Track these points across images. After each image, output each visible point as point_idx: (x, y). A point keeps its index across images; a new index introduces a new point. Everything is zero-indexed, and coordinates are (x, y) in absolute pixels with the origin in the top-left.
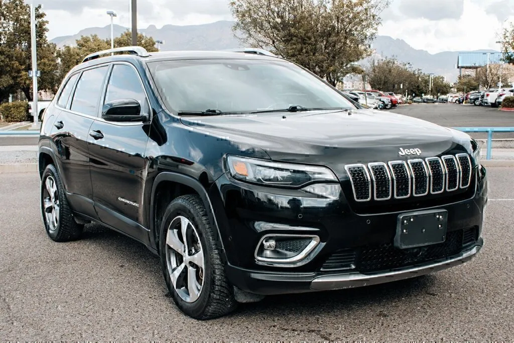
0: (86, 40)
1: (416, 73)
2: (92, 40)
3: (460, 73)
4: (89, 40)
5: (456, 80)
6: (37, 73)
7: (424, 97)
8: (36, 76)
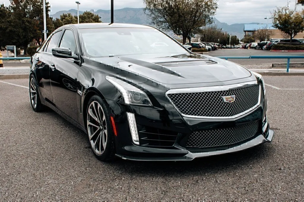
0: (65, 16)
1: (225, 33)
2: (68, 16)
3: (245, 34)
4: (67, 16)
5: (243, 37)
6: (46, 31)
7: (227, 46)
8: (46, 33)
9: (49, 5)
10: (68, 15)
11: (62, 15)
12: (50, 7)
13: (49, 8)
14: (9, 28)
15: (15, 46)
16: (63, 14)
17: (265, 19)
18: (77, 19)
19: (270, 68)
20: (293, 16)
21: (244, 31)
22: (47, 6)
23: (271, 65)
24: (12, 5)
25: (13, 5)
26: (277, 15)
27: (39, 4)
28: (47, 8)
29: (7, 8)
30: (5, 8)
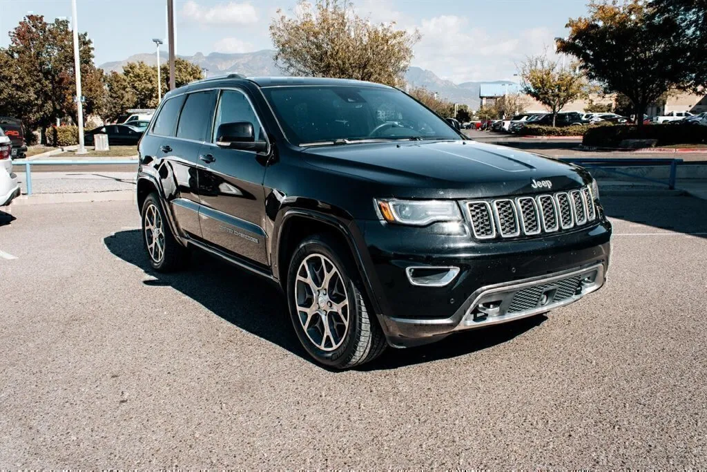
0: (132, 67)
1: (443, 101)
2: (138, 67)
3: (482, 102)
4: (136, 67)
5: (478, 109)
6: (82, 98)
8: (81, 101)
10: (137, 64)
11: (126, 65)
12: (93, 49)
16: (128, 63)
18: (157, 71)
20: (557, 73)
22: (89, 48)
25: (19, 45)
26: (528, 71)
29: (6, 51)
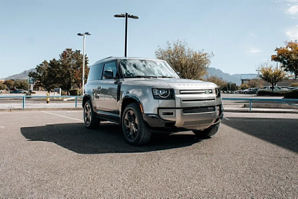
5: (241, 85)
8: (84, 79)
9: (88, 59)
13: (88, 62)
14: (58, 76)
15: (60, 89)
17: (256, 71)
19: (243, 107)
20: (273, 69)
21: (241, 80)
23: (243, 105)
24: (61, 59)
26: (261, 68)
27: (80, 58)
28: (86, 61)
29: (57, 61)
30: (56, 61)
